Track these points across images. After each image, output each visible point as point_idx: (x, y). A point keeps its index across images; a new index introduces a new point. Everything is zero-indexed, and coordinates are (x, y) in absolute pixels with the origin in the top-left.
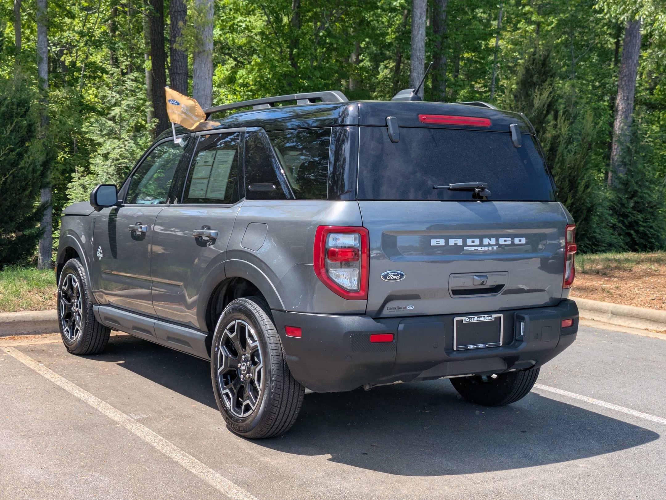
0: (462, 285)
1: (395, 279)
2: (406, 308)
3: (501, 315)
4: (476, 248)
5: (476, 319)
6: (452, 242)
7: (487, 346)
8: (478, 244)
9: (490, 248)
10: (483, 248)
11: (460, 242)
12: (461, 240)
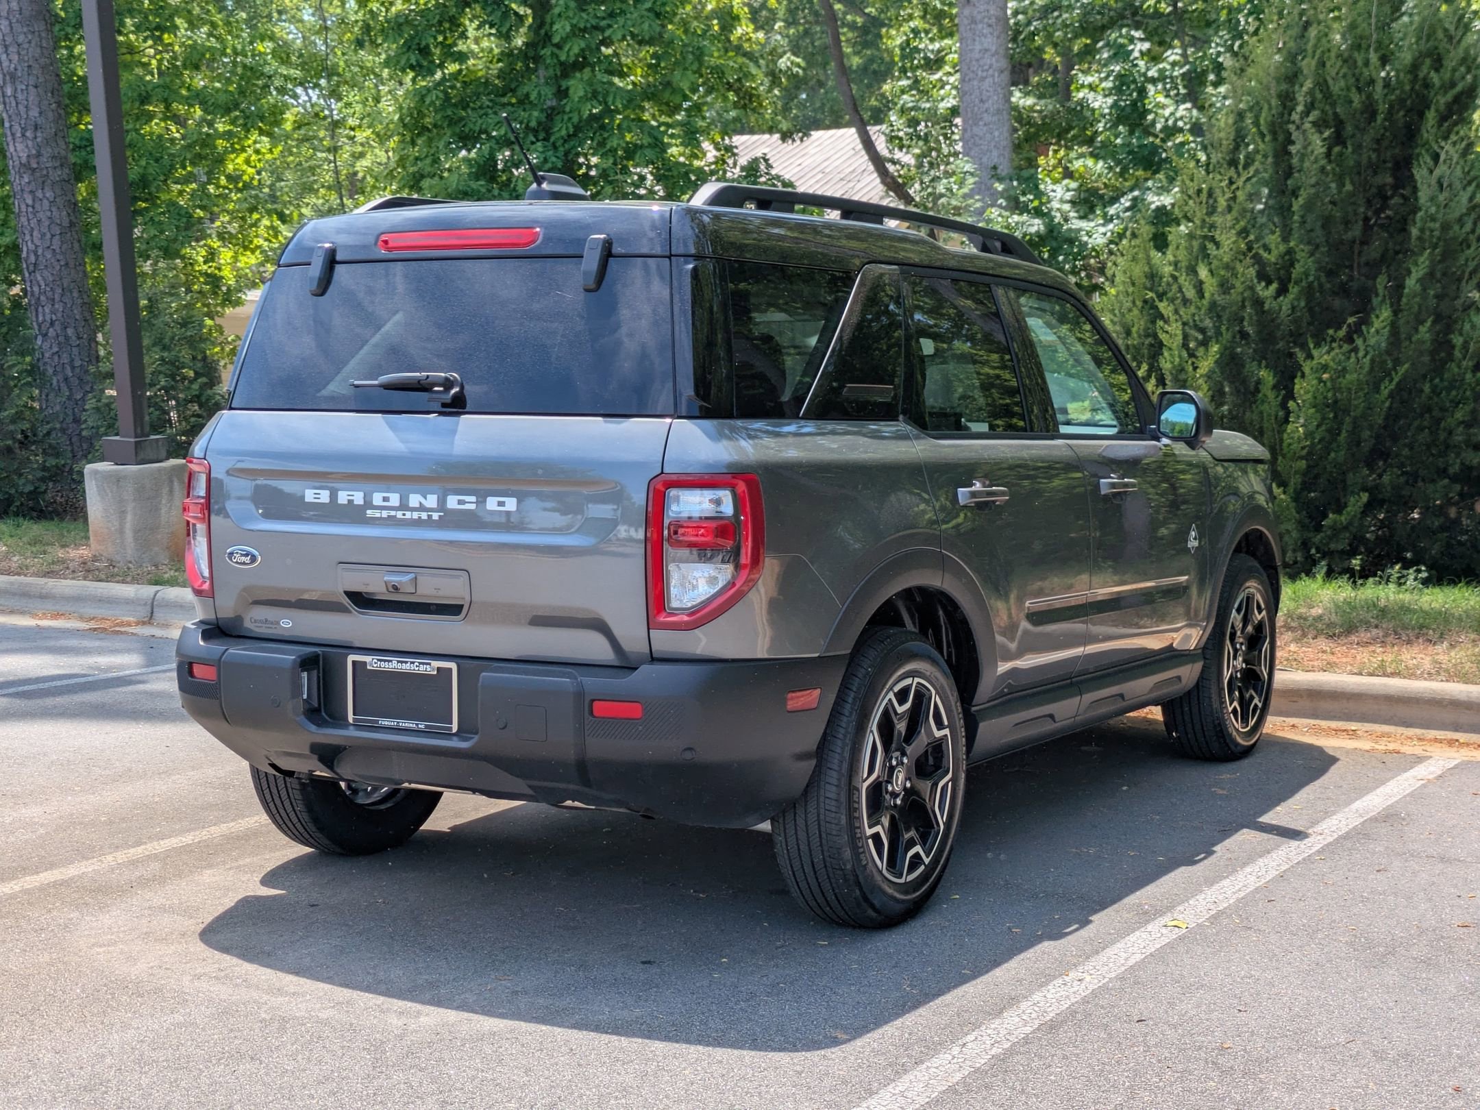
1: (244, 563)
2: (278, 623)
3: (452, 665)
4: (393, 513)
5: (394, 665)
6: (343, 497)
7: (422, 726)
8: (397, 504)
9: (424, 516)
10: (408, 515)
11: (358, 498)
12: (361, 494)
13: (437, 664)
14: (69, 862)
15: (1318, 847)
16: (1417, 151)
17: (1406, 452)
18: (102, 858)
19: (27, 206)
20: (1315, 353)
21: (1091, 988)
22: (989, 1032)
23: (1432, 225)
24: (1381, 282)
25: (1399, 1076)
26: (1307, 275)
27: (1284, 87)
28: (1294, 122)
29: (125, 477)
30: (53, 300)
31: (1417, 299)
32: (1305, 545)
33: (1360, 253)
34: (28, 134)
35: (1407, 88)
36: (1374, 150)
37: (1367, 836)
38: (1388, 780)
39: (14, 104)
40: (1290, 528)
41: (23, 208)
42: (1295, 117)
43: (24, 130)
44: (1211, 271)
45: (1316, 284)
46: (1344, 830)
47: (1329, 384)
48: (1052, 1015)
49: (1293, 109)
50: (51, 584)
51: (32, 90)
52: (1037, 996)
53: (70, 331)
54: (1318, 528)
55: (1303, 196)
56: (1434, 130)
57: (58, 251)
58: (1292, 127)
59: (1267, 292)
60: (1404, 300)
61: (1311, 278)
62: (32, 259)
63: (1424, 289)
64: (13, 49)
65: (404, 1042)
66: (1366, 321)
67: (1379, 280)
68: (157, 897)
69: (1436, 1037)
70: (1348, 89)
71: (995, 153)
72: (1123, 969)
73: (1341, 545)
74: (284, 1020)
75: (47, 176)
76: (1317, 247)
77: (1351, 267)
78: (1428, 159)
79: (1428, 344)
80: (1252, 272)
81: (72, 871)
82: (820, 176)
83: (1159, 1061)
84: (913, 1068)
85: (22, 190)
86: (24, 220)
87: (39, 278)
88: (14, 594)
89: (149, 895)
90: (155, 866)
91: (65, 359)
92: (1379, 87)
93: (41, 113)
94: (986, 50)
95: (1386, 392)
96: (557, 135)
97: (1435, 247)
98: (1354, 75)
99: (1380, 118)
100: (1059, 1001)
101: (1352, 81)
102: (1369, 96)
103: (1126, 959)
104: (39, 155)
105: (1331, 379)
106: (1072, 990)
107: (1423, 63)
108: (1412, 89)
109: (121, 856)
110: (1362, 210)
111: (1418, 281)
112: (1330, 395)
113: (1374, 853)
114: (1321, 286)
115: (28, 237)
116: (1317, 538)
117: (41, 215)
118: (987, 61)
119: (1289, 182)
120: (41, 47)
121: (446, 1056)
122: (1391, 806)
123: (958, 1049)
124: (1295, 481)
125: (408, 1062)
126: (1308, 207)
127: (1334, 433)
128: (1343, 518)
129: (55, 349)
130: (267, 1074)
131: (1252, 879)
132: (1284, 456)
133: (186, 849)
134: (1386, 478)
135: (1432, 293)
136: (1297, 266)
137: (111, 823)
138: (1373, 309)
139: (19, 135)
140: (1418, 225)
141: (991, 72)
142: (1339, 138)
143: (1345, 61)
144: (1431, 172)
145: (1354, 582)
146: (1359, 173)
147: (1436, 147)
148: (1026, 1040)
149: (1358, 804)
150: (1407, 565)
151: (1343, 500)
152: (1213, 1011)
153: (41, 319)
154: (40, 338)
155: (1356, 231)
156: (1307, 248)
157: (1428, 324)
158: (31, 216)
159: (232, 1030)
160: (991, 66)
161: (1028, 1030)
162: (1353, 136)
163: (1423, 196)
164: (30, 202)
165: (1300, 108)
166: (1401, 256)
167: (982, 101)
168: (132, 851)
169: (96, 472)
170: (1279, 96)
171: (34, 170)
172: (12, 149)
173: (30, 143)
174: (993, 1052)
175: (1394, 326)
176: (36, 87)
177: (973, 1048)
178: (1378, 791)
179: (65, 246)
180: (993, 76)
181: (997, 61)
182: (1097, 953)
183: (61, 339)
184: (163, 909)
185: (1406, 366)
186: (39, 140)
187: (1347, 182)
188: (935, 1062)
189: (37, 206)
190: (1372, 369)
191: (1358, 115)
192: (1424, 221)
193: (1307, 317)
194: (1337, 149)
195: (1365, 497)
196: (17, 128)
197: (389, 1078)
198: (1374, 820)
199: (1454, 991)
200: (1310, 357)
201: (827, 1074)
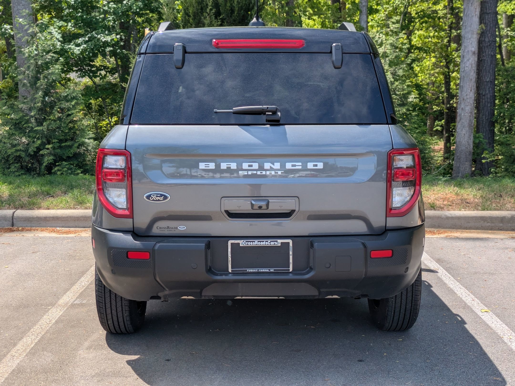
0: (237, 208)
1: (159, 200)
2: (177, 228)
3: (290, 241)
4: (255, 172)
5: (256, 243)
6: (223, 166)
7: (272, 270)
8: (257, 168)
9: (273, 173)
10: (264, 173)
11: (234, 166)
12: (235, 164)
13: (280, 241)
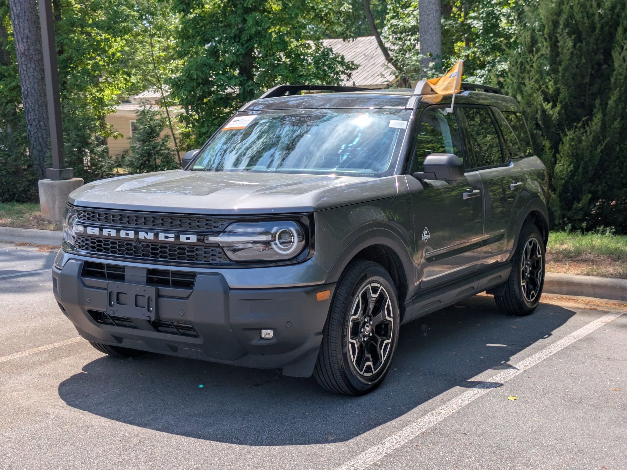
14: (9, 353)
15: (554, 353)
16: (614, 45)
17: (608, 176)
18: (24, 352)
19: (24, 70)
20: (568, 133)
21: (444, 416)
22: (396, 437)
23: (620, 77)
24: (597, 102)
25: (577, 460)
26: (565, 99)
27: (555, 17)
28: (559, 33)
29: (55, 185)
30: (35, 110)
31: (613, 110)
32: (564, 216)
33: (589, 89)
34: (24, 40)
35: (610, 17)
36: (595, 44)
37: (577, 348)
38: (590, 322)
39: (18, 28)
40: (557, 209)
41: (22, 72)
42: (559, 30)
43: (22, 39)
44: (523, 97)
45: (569, 103)
46: (567, 345)
47: (574, 146)
48: (425, 429)
49: (558, 27)
50: (23, 230)
51: (26, 22)
52: (420, 420)
53: (42, 123)
54: (570, 209)
55: (564, 64)
56: (621, 36)
57: (37, 89)
58: (558, 35)
59: (548, 106)
60: (608, 110)
61: (567, 100)
62: (26, 93)
63: (617, 105)
64: (18, 5)
65: (138, 438)
66: (591, 120)
67: (596, 101)
68: (43, 370)
69: (596, 443)
70: (583, 18)
71: (434, 46)
72: (459, 408)
73: (579, 216)
74: (88, 427)
75: (32, 58)
76: (570, 87)
77: (585, 96)
78: (618, 48)
79: (618, 129)
80: (541, 98)
81: (10, 357)
82: (363, 56)
83: (470, 452)
84: (360, 453)
85: (22, 64)
86: (22, 76)
87: (29, 101)
88: (8, 235)
89: (40, 369)
90: (45, 356)
91: (40, 135)
92: (597, 17)
93: (30, 32)
94: (430, 2)
95: (599, 150)
96: (243, 39)
97: (622, 86)
98: (586, 12)
99: (597, 30)
100: (429, 423)
101: (585, 14)
102: (593, 21)
103: (461, 404)
104: (29, 49)
105: (576, 145)
106: (435, 418)
107: (616, 7)
108: (612, 18)
109: (32, 351)
110: (590, 70)
111: (614, 101)
112: (575, 151)
113: (579, 355)
114: (572, 104)
115: (24, 84)
116: (569, 214)
117: (30, 74)
118: (431, 6)
119: (557, 59)
120: (30, 4)
121: (155, 445)
122: (589, 334)
123: (381, 445)
124: (559, 189)
125: (138, 447)
126: (565, 70)
127: (576, 168)
128: (580, 205)
129: (35, 131)
130: (76, 452)
131: (523, 367)
132: (555, 178)
133: (60, 348)
134: (600, 188)
135: (620, 107)
136: (560, 95)
137: (30, 336)
138: (594, 114)
139: (20, 41)
140: (614, 77)
141: (432, 11)
142: (578, 40)
143: (582, 6)
144: (620, 54)
145: (583, 233)
146: (588, 54)
147: (622, 43)
148: (412, 441)
149: (575, 333)
150: (606, 226)
151: (580, 197)
152: (497, 429)
153: (29, 118)
154: (29, 126)
155: (587, 80)
156: (565, 87)
157: (618, 120)
158: (25, 75)
159: (64, 431)
160: (432, 9)
161: (413, 436)
162: (585, 38)
163: (616, 65)
164: (25, 69)
165: (561, 27)
166: (607, 90)
167: (428, 24)
168: (37, 349)
169: (43, 183)
170: (553, 21)
171: (26, 55)
172: (18, 47)
173: (25, 44)
174: (396, 447)
175: (603, 121)
176: (28, 20)
177: (388, 444)
178: (585, 327)
179: (39, 87)
180: (433, 13)
181: (435, 7)
182: (449, 400)
183: (38, 126)
184: (45, 375)
185: (608, 139)
186: (29, 43)
187: (583, 58)
188: (370, 451)
189: (28, 71)
190: (593, 140)
191: (588, 29)
192: (616, 75)
193: (564, 117)
194: (578, 44)
195: (590, 196)
196: (20, 38)
197: (129, 454)
198: (581, 340)
199: (607, 421)
200: (566, 135)
201: (321, 456)
